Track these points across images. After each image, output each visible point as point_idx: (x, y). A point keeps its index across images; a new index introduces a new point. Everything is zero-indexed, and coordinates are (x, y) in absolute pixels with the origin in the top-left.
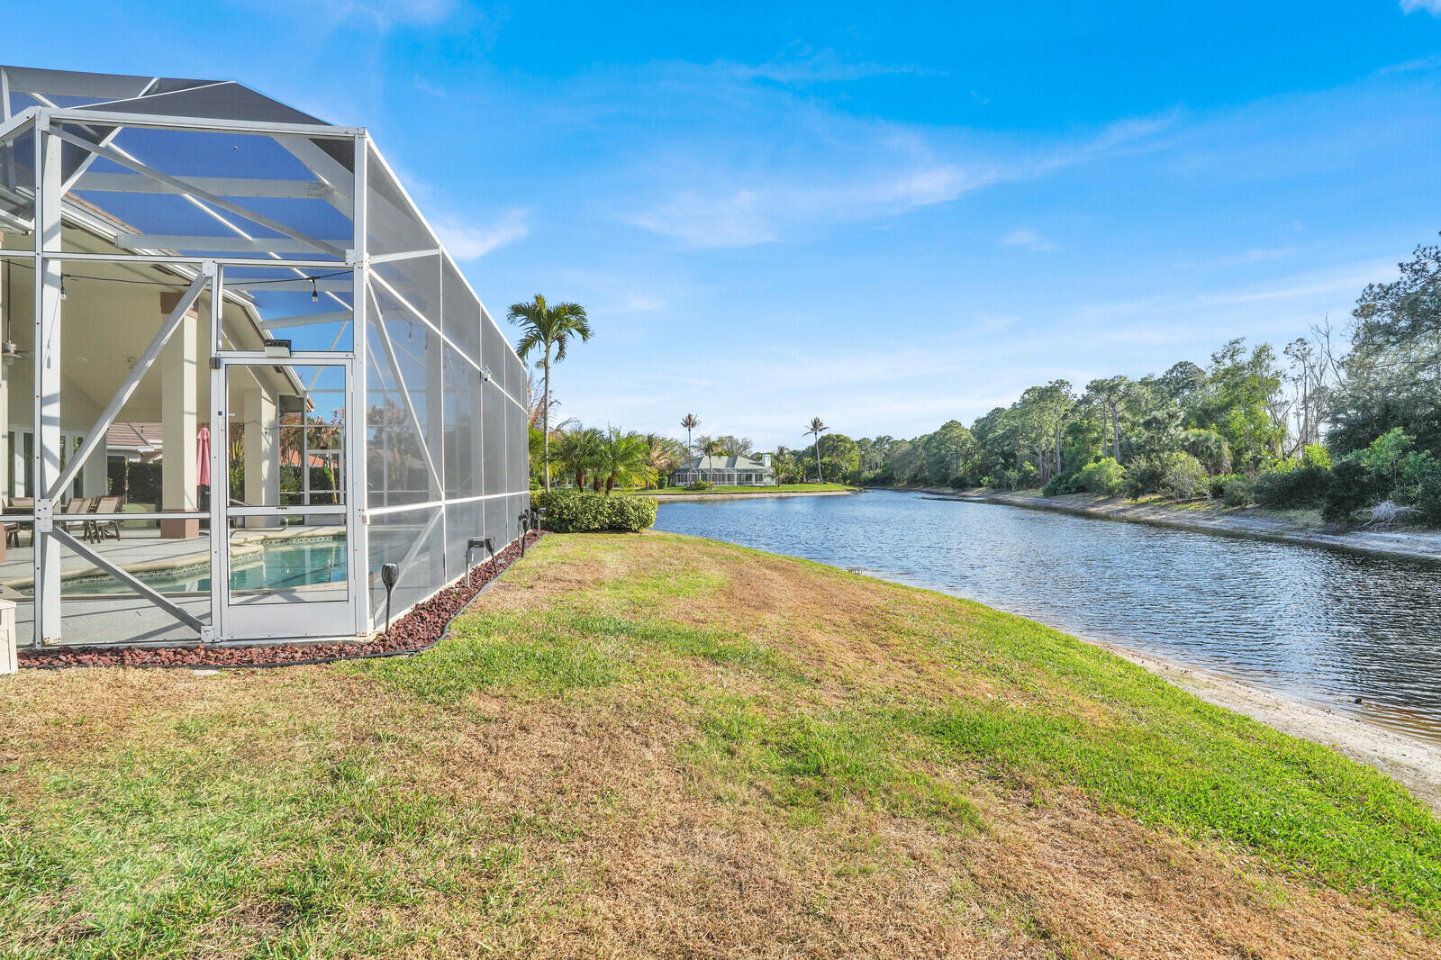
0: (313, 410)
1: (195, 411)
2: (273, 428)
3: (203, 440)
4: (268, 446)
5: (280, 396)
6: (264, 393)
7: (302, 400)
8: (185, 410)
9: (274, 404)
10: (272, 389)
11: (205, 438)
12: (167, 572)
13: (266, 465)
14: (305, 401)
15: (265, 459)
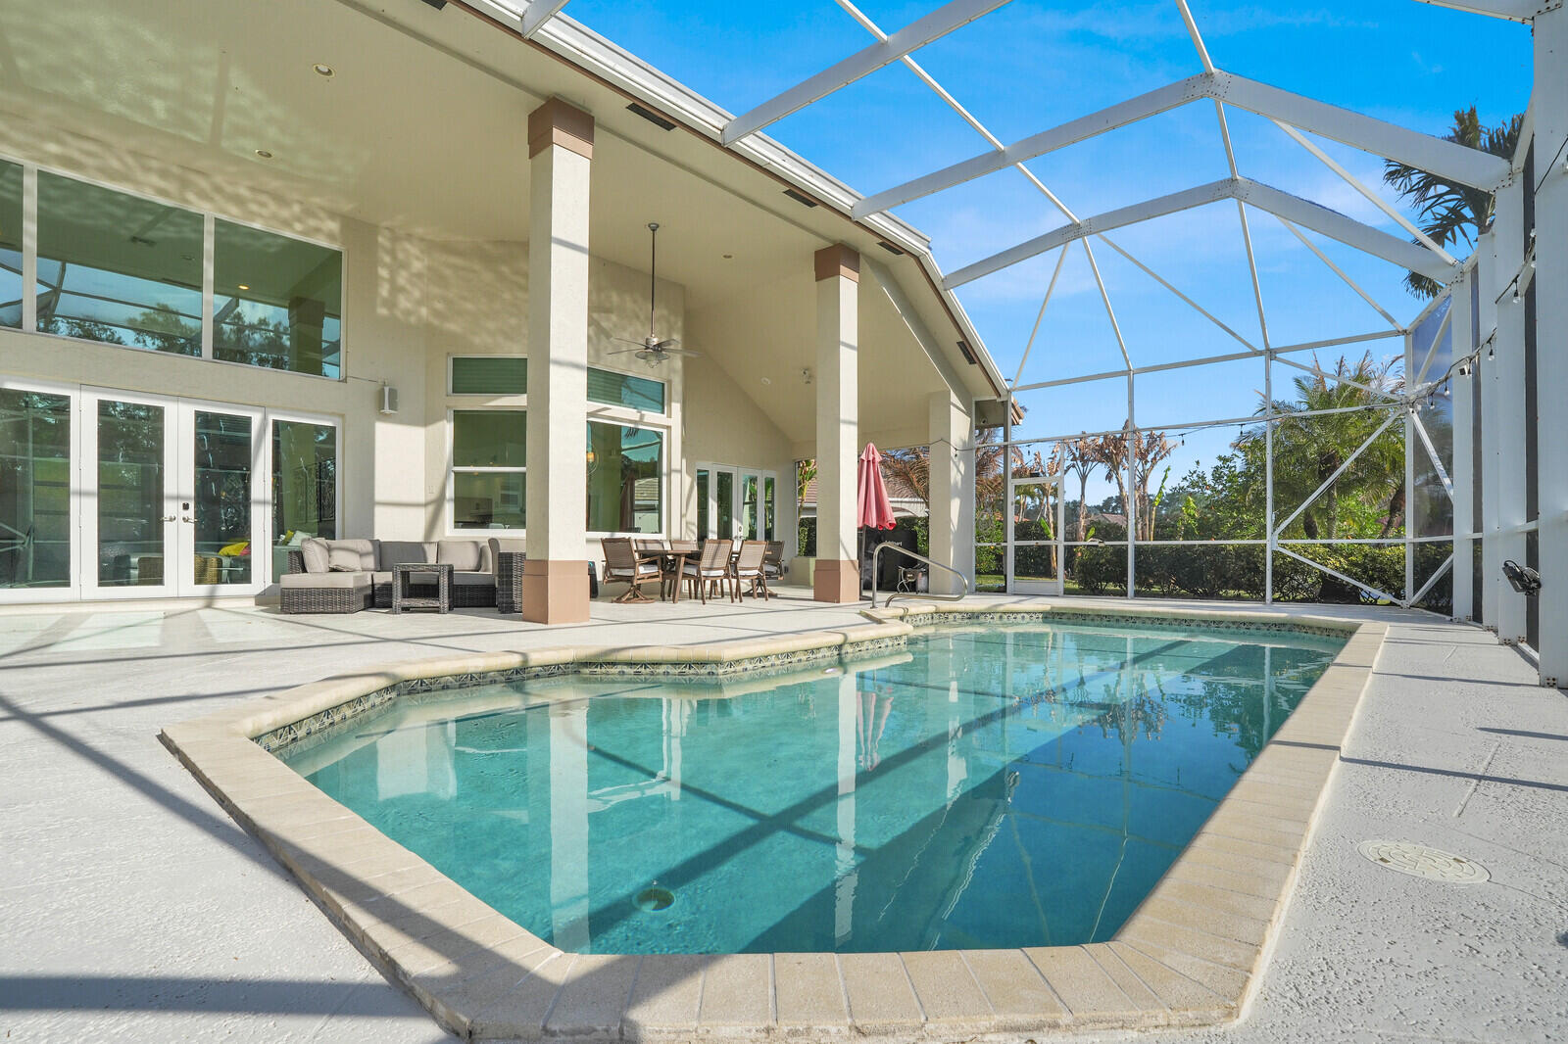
0: (1021, 421)
1: (856, 420)
2: (966, 449)
3: (869, 462)
4: (959, 477)
5: (977, 403)
6: (954, 398)
7: (1004, 404)
8: (842, 417)
9: (968, 414)
10: (964, 393)
11: (871, 459)
12: (709, 668)
13: (955, 505)
14: (1010, 405)
15: (955, 496)
